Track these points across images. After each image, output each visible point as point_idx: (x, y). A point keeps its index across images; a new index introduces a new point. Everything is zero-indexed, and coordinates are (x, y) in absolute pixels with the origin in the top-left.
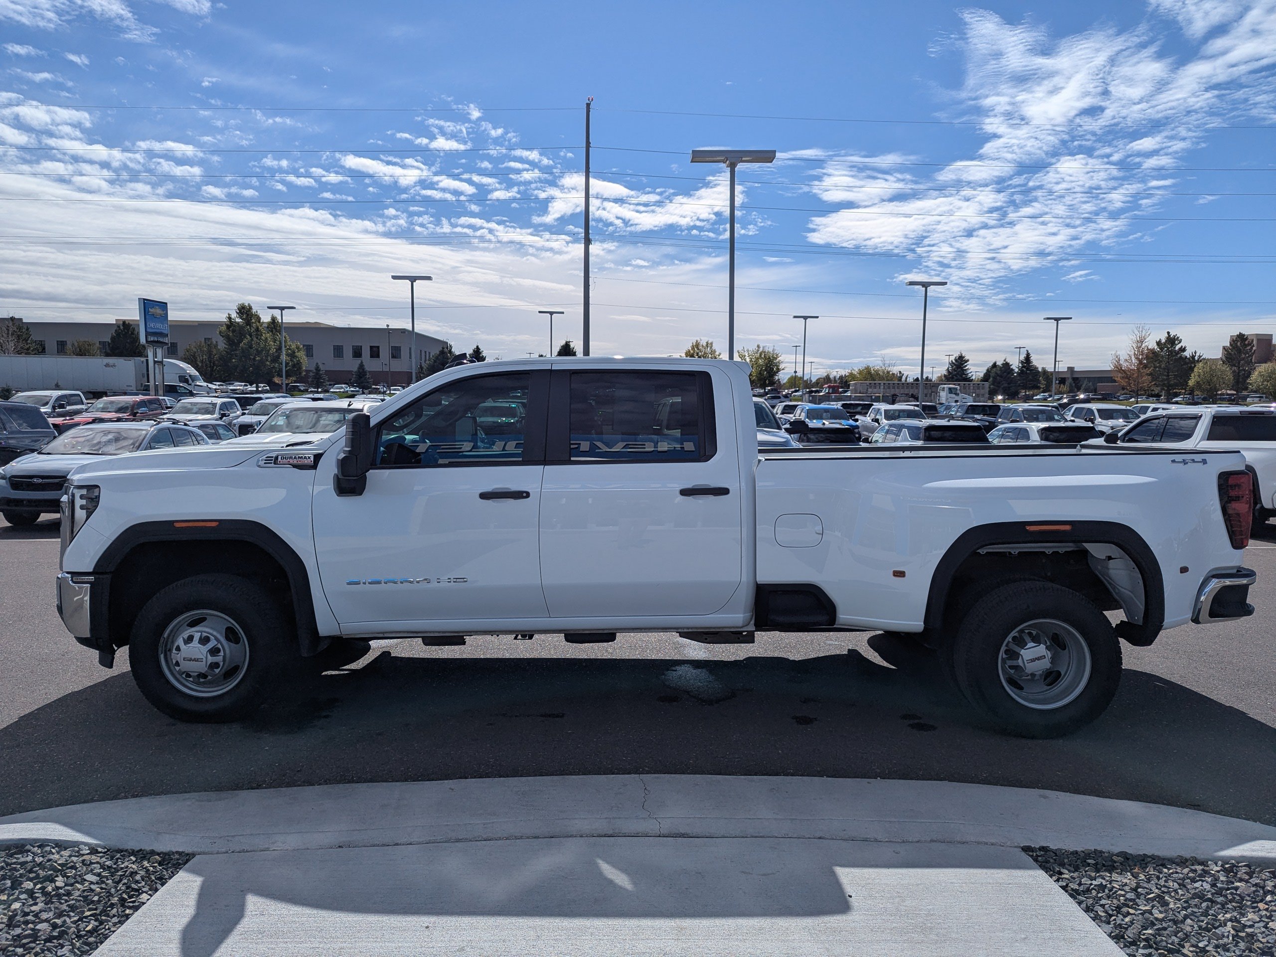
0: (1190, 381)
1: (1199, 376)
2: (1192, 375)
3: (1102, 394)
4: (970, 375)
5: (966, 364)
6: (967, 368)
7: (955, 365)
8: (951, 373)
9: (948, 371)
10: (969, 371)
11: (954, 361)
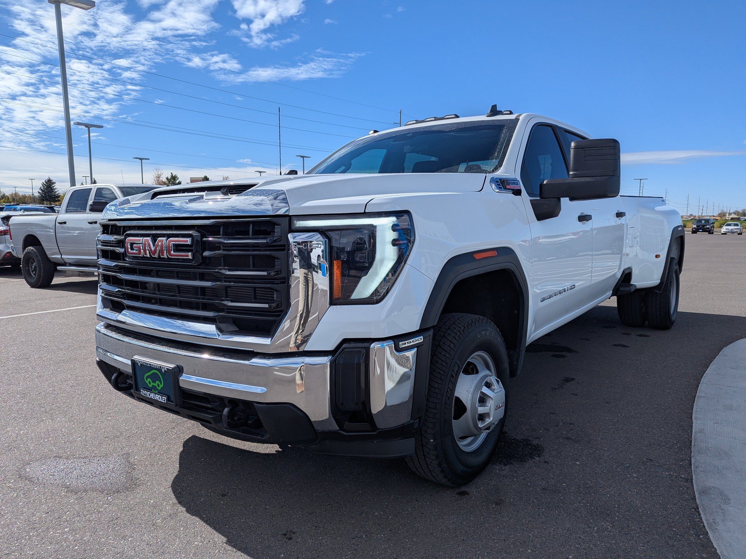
4: (57, 193)
5: (53, 185)
6: (54, 188)
7: (46, 185)
8: (44, 191)
9: (42, 190)
10: (56, 190)
11: (45, 183)
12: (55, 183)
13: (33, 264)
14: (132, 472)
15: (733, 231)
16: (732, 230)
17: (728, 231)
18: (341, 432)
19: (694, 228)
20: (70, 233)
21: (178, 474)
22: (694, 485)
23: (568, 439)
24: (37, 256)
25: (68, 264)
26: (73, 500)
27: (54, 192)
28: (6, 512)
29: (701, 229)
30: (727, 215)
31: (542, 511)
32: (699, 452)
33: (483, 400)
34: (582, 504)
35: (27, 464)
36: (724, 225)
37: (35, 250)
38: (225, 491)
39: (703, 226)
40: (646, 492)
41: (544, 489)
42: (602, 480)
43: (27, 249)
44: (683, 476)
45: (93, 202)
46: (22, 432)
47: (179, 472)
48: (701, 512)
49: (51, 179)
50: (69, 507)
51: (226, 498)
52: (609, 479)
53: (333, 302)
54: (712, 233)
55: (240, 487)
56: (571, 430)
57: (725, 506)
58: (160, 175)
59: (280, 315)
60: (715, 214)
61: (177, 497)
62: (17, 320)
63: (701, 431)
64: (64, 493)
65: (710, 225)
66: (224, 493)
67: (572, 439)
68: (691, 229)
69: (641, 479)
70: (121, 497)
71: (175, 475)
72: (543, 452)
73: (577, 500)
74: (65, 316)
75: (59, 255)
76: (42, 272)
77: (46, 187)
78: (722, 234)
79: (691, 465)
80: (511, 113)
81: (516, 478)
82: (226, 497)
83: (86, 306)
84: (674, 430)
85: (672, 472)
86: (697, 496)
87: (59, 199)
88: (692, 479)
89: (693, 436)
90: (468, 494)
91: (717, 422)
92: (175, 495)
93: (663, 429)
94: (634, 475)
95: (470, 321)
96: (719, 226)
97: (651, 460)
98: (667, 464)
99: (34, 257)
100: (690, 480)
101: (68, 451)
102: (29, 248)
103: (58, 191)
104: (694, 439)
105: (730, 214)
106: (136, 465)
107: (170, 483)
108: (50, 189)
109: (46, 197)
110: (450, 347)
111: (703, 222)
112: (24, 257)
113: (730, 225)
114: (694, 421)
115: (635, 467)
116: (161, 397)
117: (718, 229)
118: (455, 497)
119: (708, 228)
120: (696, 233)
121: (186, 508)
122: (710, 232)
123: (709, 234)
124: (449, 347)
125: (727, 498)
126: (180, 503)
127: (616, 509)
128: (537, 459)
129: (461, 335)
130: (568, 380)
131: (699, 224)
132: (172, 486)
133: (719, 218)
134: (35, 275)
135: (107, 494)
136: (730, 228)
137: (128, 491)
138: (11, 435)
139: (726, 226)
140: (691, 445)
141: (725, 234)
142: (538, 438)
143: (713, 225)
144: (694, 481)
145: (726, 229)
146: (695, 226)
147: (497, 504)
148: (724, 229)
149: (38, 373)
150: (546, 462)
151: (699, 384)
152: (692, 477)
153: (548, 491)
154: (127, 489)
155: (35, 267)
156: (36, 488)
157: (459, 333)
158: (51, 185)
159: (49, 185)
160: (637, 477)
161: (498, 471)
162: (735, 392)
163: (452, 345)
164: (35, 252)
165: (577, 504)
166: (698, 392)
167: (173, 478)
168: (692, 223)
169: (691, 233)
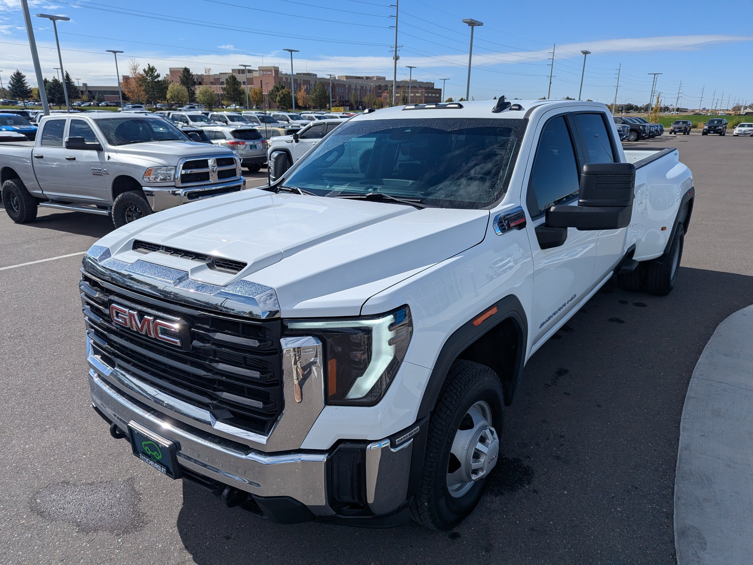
0: (167, 96)
1: (171, 92)
2: (168, 92)
3: (116, 103)
4: (29, 87)
5: (24, 79)
6: (25, 82)
7: (15, 79)
8: (14, 85)
9: (11, 84)
10: (27, 85)
11: (14, 76)
12: (25, 76)
13: (14, 198)
14: (138, 504)
15: (745, 133)
16: (745, 131)
17: (740, 132)
18: (337, 515)
19: (706, 129)
20: (47, 164)
21: (183, 508)
22: (675, 523)
23: (558, 458)
24: (17, 191)
25: (50, 201)
26: (85, 544)
27: (25, 87)
28: (24, 559)
29: (712, 131)
30: (742, 109)
31: (529, 559)
32: (683, 477)
33: (477, 455)
34: (567, 550)
35: (37, 493)
36: (737, 125)
37: (14, 184)
38: (228, 532)
39: (715, 127)
40: (628, 532)
41: (532, 529)
42: (587, 517)
43: (5, 182)
44: (665, 510)
45: (69, 139)
46: (27, 446)
47: (183, 504)
48: (678, 560)
49: (20, 72)
50: (82, 552)
51: (230, 542)
52: (594, 515)
53: (328, 402)
54: (724, 135)
55: (243, 526)
56: (562, 445)
57: (701, 552)
58: (137, 65)
59: (275, 414)
60: (730, 108)
61: (184, 540)
62: (6, 275)
63: (687, 447)
64: (75, 534)
65: (722, 126)
66: (228, 534)
67: (561, 458)
68: (701, 130)
69: (625, 515)
70: (130, 539)
71: (180, 508)
72: (533, 477)
73: (562, 544)
74: (55, 270)
75: (39, 190)
76: (25, 207)
77: (16, 81)
78: (734, 136)
79: (673, 494)
80: (520, 108)
81: (506, 515)
82: (229, 540)
83: (74, 254)
84: (661, 445)
85: (654, 505)
86: (676, 537)
87: (32, 94)
88: (673, 514)
89: (678, 455)
90: (460, 537)
91: (703, 434)
92: (182, 537)
93: (650, 444)
94: (618, 509)
95: (468, 379)
96: (731, 126)
97: (636, 488)
98: (651, 494)
99: (14, 191)
100: (670, 516)
101: (75, 474)
102: (8, 181)
103: (29, 86)
104: (680, 459)
105: (745, 108)
106: (141, 494)
107: (174, 521)
108: (20, 83)
109: (17, 92)
110: (446, 413)
111: (716, 122)
112: (3, 191)
113: (743, 126)
114: (681, 432)
115: (620, 498)
116: (160, 467)
117: (730, 130)
118: (447, 540)
119: (720, 129)
120: (707, 135)
121: (193, 556)
122: (721, 133)
123: (720, 135)
124: (445, 415)
125: (704, 542)
126: (187, 548)
127: (599, 556)
128: (527, 487)
129: (458, 398)
130: (562, 372)
131: (711, 125)
132: (178, 525)
133: (733, 112)
134: (17, 209)
135: (117, 535)
136: (743, 129)
137: (137, 531)
138: (18, 452)
139: (739, 127)
140: (675, 466)
141: (737, 136)
142: (529, 457)
143: (726, 126)
144: (674, 517)
145: (739, 130)
146: (706, 127)
147: (487, 550)
148: (737, 131)
149: (36, 358)
150: (535, 491)
151: (690, 378)
152: (673, 511)
153: (536, 532)
154: (135, 527)
155: (17, 202)
156: (48, 527)
157: (455, 397)
158: (21, 79)
159: (18, 78)
160: (620, 512)
161: (488, 505)
162: (725, 390)
163: (449, 411)
164: (14, 186)
165: (562, 550)
166: (688, 390)
167: (178, 514)
168: (704, 124)
169: (701, 134)
